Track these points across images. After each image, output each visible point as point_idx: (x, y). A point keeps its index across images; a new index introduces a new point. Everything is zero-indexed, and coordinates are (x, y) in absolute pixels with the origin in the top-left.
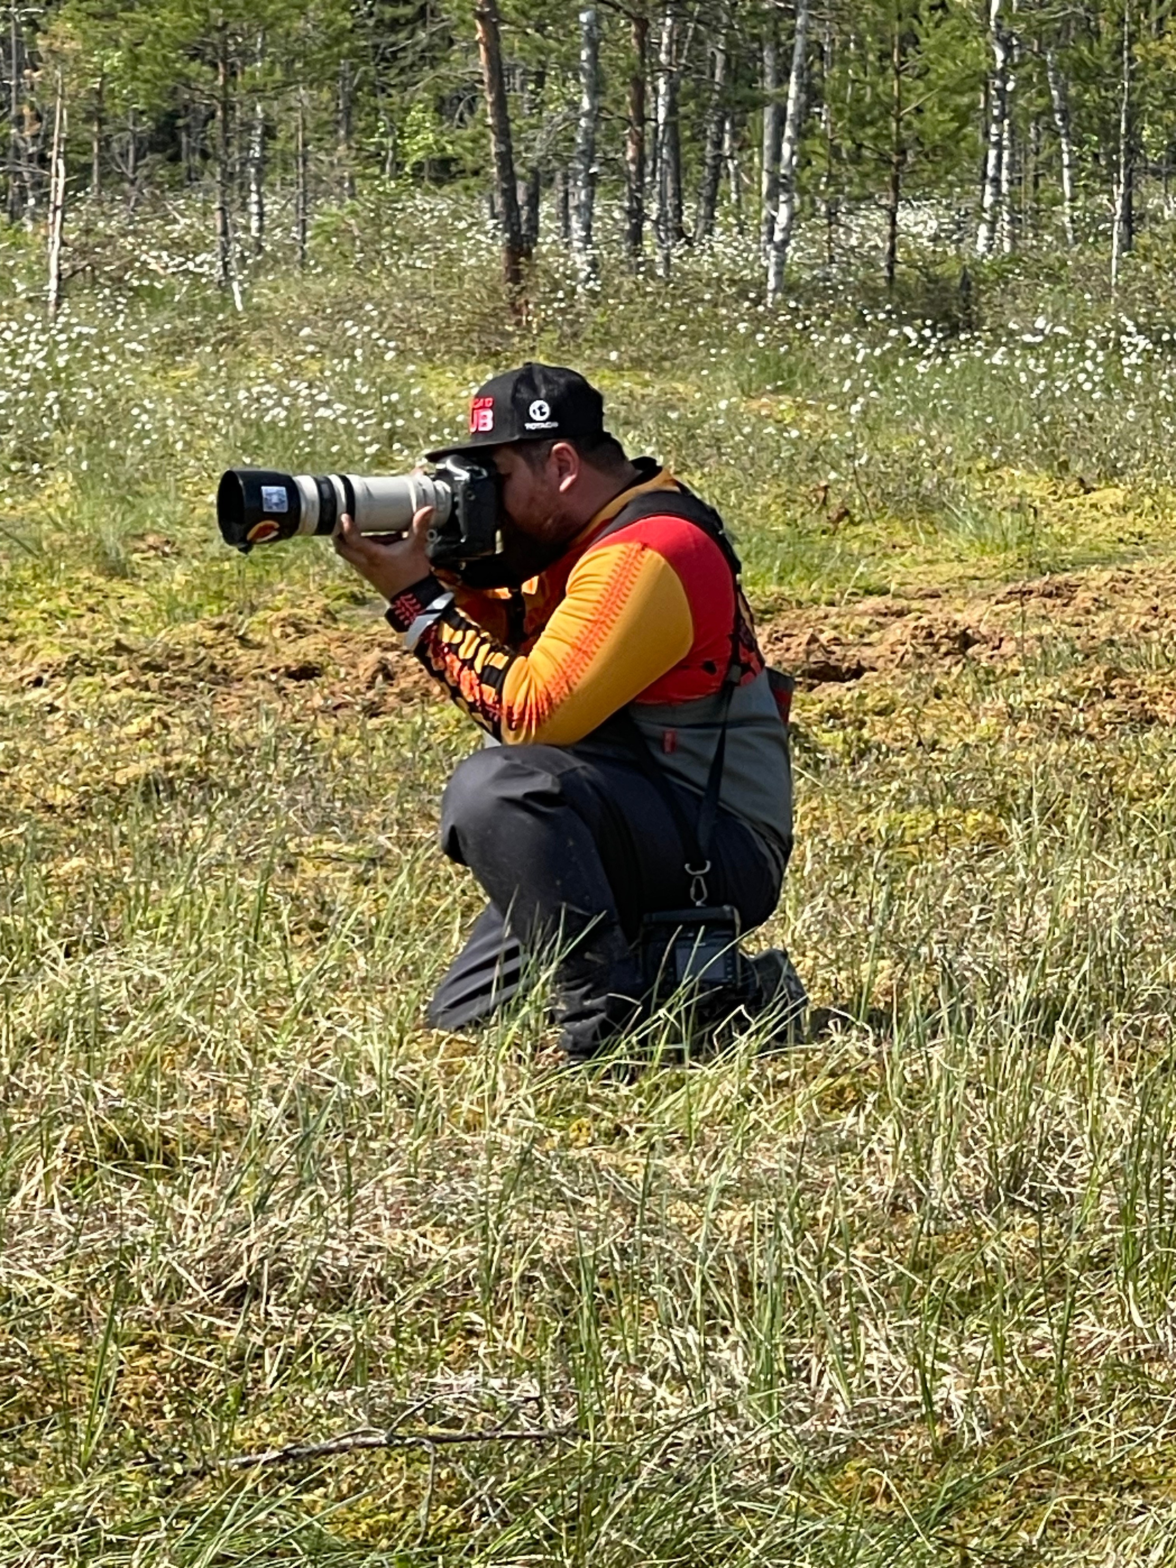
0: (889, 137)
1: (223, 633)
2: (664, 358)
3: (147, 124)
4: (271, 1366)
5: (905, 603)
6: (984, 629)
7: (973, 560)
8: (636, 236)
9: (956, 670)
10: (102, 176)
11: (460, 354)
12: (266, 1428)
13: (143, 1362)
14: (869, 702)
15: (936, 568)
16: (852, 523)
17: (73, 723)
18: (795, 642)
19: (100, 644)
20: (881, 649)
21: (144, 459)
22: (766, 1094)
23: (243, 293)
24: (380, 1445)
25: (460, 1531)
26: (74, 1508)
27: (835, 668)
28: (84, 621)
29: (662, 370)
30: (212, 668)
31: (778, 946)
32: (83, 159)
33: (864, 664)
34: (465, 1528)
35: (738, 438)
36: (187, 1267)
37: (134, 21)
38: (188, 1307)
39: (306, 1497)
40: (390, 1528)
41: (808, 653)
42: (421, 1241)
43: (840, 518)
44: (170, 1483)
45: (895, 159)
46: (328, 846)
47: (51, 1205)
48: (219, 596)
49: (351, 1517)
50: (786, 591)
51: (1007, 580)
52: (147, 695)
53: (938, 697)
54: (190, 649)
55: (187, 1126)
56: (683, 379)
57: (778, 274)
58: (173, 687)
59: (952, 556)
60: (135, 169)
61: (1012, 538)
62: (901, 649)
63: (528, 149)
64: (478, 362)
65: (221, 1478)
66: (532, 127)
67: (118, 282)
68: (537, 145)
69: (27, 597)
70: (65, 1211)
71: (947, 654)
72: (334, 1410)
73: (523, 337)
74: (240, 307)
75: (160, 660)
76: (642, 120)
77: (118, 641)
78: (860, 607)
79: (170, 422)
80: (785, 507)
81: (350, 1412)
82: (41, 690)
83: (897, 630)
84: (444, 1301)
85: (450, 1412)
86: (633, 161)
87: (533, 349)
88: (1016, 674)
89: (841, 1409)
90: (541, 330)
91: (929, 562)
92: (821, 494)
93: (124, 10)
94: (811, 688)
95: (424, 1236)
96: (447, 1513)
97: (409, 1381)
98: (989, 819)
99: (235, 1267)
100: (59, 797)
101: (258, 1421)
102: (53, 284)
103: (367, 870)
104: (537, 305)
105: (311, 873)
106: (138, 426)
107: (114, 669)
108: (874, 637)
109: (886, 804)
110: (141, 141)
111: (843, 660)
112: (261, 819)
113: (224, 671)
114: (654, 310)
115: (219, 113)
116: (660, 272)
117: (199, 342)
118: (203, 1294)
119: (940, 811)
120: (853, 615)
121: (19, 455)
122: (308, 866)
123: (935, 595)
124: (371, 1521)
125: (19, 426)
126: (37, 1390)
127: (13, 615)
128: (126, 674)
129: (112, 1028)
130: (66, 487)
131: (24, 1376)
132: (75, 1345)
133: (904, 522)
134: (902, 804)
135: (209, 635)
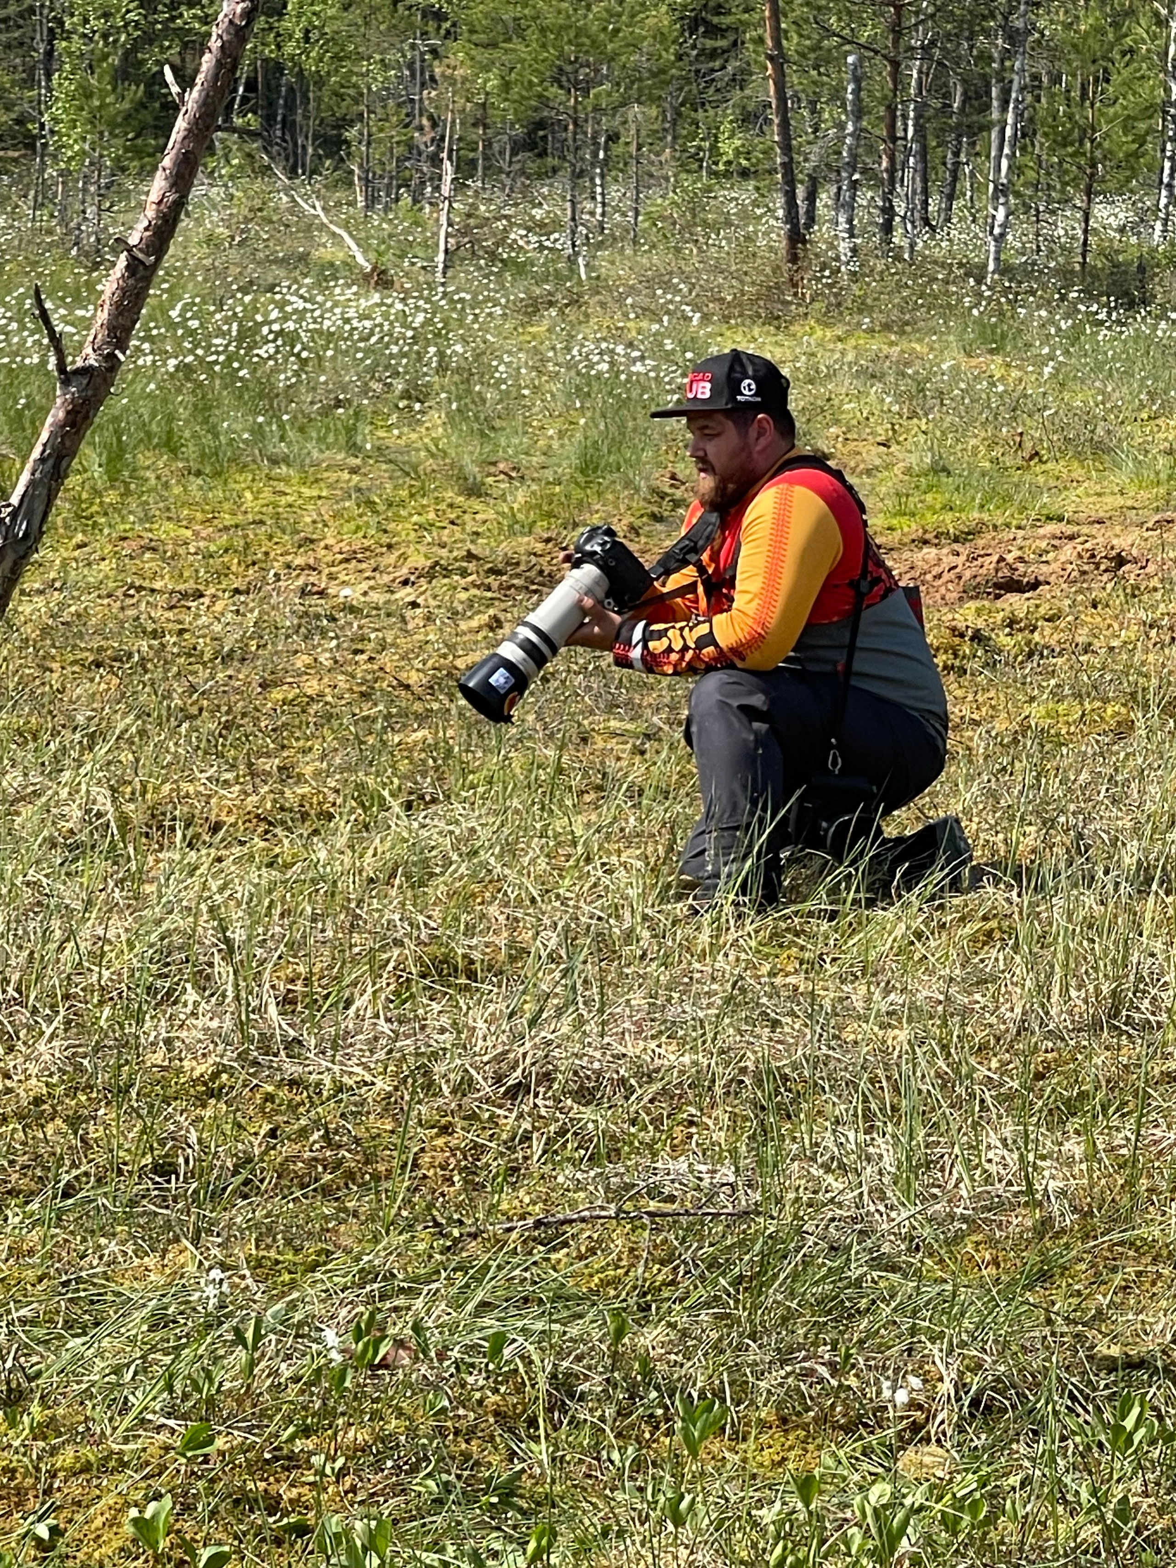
0: (1084, 154)
1: (550, 545)
2: (907, 323)
3: (519, 130)
4: (537, 1147)
5: (1076, 529)
6: (1135, 552)
7: (1132, 494)
8: (888, 228)
9: (1109, 586)
10: (485, 168)
11: (750, 317)
12: (527, 1200)
13: (440, 1142)
14: (1042, 611)
15: (1105, 499)
16: (1040, 461)
17: (429, 618)
18: (988, 559)
19: (455, 554)
20: (1055, 566)
21: (501, 401)
22: (932, 933)
23: (586, 266)
24: (610, 1217)
25: (669, 1285)
26: (376, 1262)
27: (1019, 582)
28: (446, 531)
29: (904, 332)
30: (541, 572)
31: (951, 813)
32: (471, 155)
33: (1041, 578)
34: (673, 1283)
35: (956, 392)
36: (476, 1068)
37: (511, 50)
38: (476, 1100)
39: (554, 1256)
40: (615, 1282)
41: (997, 570)
42: (657, 1050)
43: (1031, 458)
44: (449, 1243)
45: (1088, 171)
46: (614, 724)
47: (377, 1016)
48: (550, 515)
49: (586, 1271)
50: (986, 517)
51: (1157, 509)
52: (489, 594)
53: (1095, 607)
54: (524, 558)
55: (488, 950)
56: (920, 341)
57: (997, 259)
58: (509, 588)
59: (1116, 490)
60: (511, 163)
61: (1163, 476)
62: (1070, 567)
63: (806, 160)
64: (764, 324)
65: (489, 1240)
66: (809, 143)
67: (493, 256)
68: (812, 157)
69: (403, 513)
70: (388, 1020)
71: (1105, 571)
72: (579, 1186)
73: (799, 305)
74: (584, 277)
75: (500, 566)
76: (894, 139)
77: (469, 551)
78: (1041, 531)
79: (523, 371)
80: (990, 448)
81: (591, 1188)
82: (408, 589)
83: (1068, 551)
84: (672, 1098)
85: (666, 1191)
86: (886, 170)
87: (806, 314)
88: (1155, 589)
89: (964, 1193)
90: (813, 300)
91: (1099, 495)
92: (1018, 439)
93: (504, 41)
94: (998, 597)
95: (659, 1046)
96: (660, 1270)
97: (637, 1164)
98: (1123, 710)
99: (514, 1068)
100: (414, 678)
101: (521, 1193)
102: (441, 257)
103: (643, 744)
104: (810, 280)
105: (600, 744)
106: (497, 375)
107: (464, 573)
108: (1051, 556)
109: (1045, 696)
110: (515, 142)
111: (1024, 576)
112: (564, 702)
113: (550, 575)
114: (900, 286)
115: (571, 127)
116: (906, 256)
117: (551, 304)
118: (488, 1089)
119: (1086, 703)
120: (1035, 538)
121: (406, 395)
122: (598, 739)
123: (1100, 522)
124: (602, 1276)
125: (406, 373)
126: (358, 1162)
127: (391, 526)
128: (474, 577)
129: (438, 870)
130: (439, 422)
131: (349, 1151)
132: (389, 1127)
133: (1081, 462)
134: (1057, 696)
135: (539, 547)
